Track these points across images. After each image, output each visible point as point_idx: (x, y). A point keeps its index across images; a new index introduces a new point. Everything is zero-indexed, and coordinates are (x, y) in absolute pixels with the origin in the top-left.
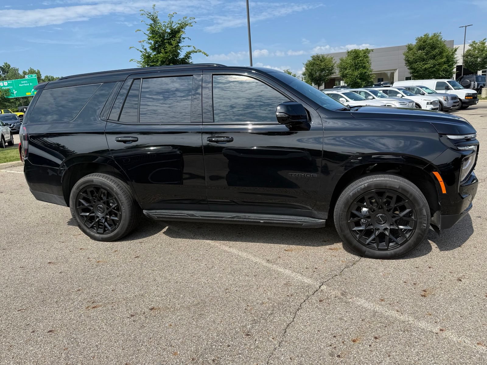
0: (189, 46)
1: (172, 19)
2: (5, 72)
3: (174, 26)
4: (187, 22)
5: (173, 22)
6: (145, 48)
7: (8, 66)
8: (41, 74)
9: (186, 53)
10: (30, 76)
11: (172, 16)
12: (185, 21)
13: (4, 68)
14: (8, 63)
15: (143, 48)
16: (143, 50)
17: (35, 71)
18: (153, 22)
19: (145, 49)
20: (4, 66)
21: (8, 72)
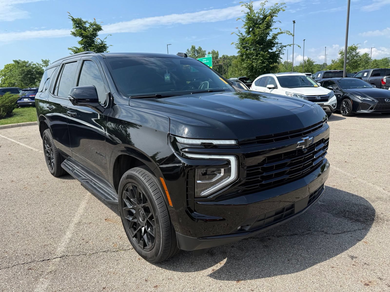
0: (276, 29)
1: (264, 6)
2: (198, 53)
3: (266, 12)
4: (278, 8)
5: (265, 9)
6: (241, 32)
7: (200, 49)
8: (219, 53)
9: (273, 35)
10: (208, 56)
11: (264, 4)
12: (277, 7)
13: (198, 50)
14: (201, 47)
15: (239, 33)
16: (239, 34)
17: (216, 52)
18: (249, 11)
19: (241, 34)
20: (198, 49)
21: (200, 53)
